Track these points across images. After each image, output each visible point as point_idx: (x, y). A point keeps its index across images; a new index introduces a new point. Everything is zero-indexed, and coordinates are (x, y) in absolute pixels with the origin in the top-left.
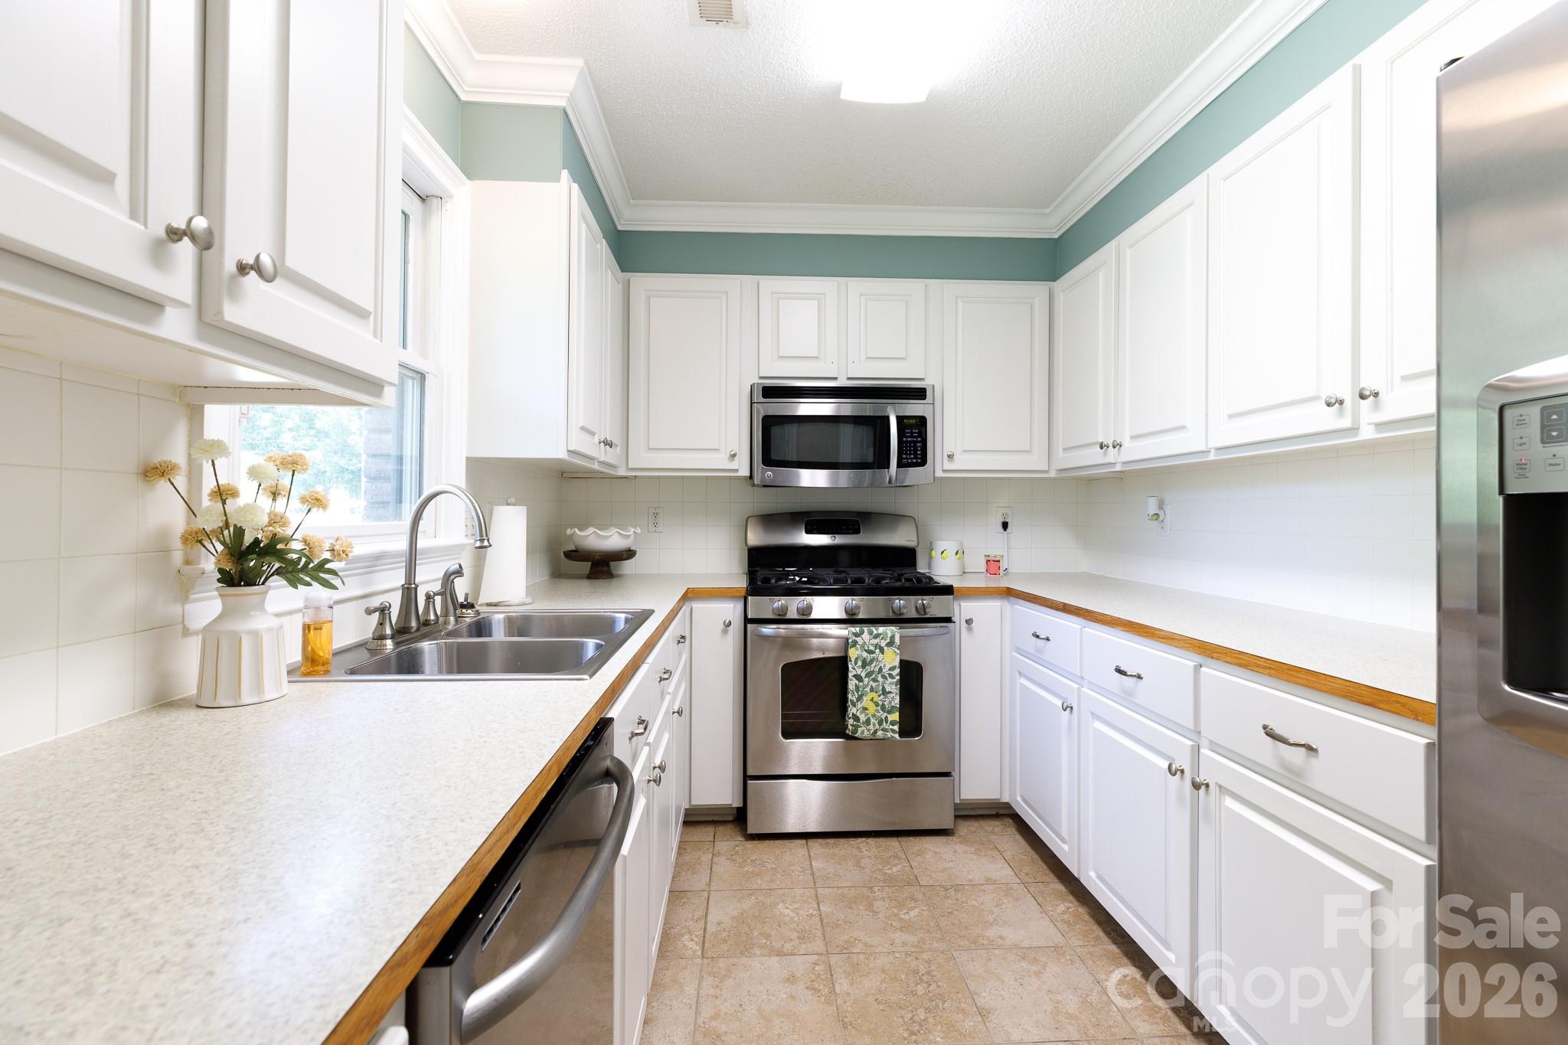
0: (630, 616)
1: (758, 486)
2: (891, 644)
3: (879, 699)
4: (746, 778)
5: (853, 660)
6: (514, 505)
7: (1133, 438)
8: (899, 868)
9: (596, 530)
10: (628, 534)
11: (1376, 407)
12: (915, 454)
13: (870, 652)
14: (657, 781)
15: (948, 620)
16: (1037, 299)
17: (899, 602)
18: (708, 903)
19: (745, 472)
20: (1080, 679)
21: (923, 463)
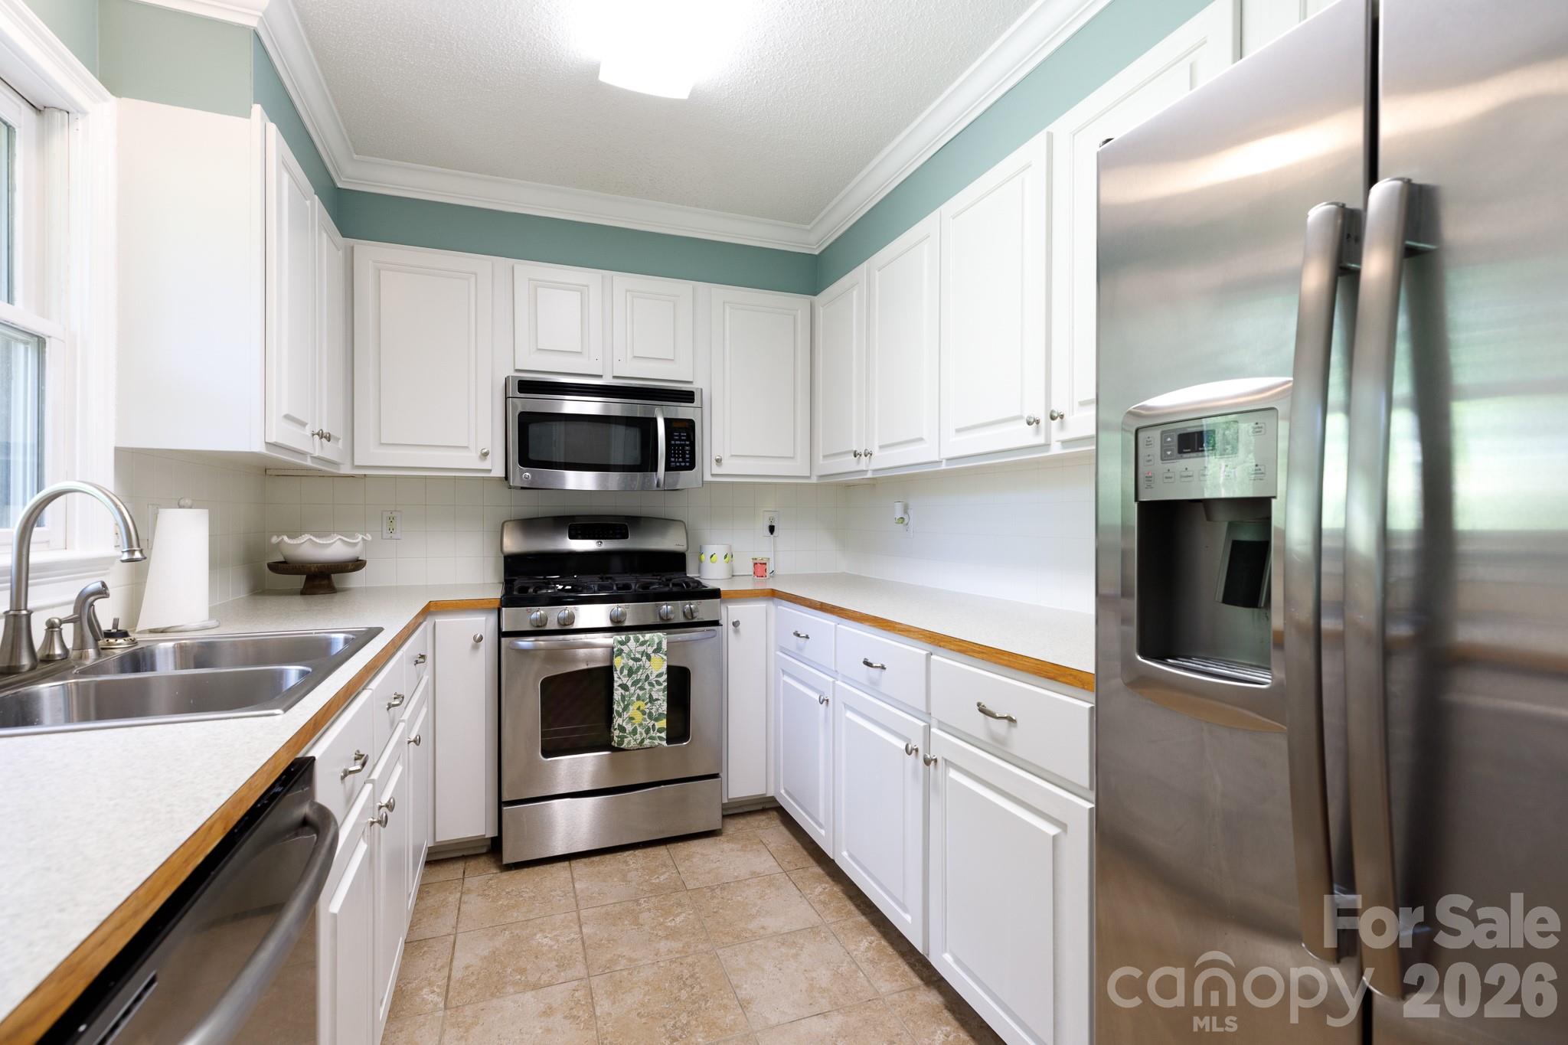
0: (351, 636)
1: (515, 488)
2: (657, 650)
3: (646, 708)
4: (501, 804)
5: (618, 669)
6: (191, 507)
7: (881, 447)
8: (666, 876)
9: (312, 537)
10: (357, 541)
11: (1062, 427)
12: (684, 458)
13: (636, 660)
14: (383, 822)
15: (716, 623)
16: (799, 312)
17: (666, 607)
18: (454, 947)
19: (499, 472)
20: (834, 674)
21: (692, 466)
